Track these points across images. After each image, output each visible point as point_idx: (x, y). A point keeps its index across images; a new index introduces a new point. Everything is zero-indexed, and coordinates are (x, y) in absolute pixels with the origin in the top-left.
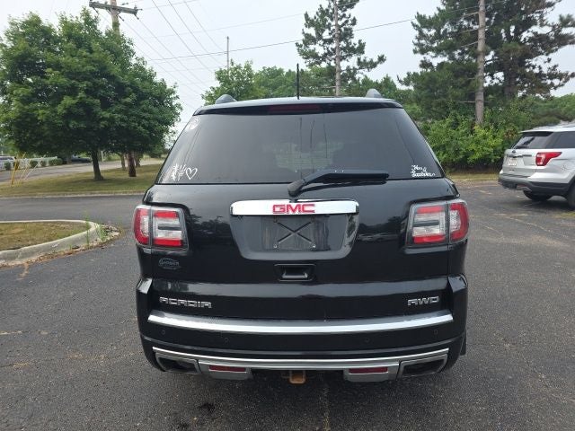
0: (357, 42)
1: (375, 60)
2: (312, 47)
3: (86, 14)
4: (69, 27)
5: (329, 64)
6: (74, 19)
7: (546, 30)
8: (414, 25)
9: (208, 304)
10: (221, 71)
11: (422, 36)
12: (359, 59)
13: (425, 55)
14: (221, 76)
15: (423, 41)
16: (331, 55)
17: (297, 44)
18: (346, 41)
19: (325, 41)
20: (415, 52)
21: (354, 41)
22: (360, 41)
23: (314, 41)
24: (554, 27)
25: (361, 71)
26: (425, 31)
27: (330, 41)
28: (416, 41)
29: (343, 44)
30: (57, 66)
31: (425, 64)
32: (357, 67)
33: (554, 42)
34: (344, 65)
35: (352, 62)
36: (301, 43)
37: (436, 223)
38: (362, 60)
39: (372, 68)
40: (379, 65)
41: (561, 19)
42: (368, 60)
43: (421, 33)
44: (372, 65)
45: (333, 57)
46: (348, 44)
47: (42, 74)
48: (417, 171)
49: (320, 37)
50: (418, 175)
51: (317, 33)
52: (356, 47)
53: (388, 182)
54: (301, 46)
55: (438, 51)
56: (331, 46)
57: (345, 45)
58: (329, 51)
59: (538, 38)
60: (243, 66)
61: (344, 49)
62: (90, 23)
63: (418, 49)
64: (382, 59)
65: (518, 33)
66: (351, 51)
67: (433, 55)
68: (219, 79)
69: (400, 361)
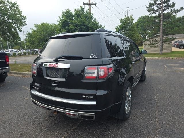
1: (179, 9)
2: (152, 7)
3: (81, 7)
4: (77, 12)
5: (160, 13)
6: (78, 9)
10: (122, 20)
12: (171, 10)
14: (122, 21)
16: (160, 9)
17: (147, 7)
18: (167, 3)
19: (158, 4)
21: (171, 3)
22: (173, 3)
23: (153, 5)
27: (160, 4)
29: (166, 4)
30: (72, 24)
32: (171, 12)
34: (166, 12)
35: (169, 11)
36: (148, 6)
37: (94, 73)
38: (173, 10)
39: (177, 12)
42: (176, 10)
44: (178, 11)
45: (161, 10)
46: (168, 4)
47: (69, 26)
48: (92, 56)
49: (156, 3)
50: (92, 57)
51: (154, 2)
52: (171, 5)
53: (83, 59)
54: (148, 7)
56: (160, 6)
57: (166, 5)
60: (129, 17)
61: (166, 6)
62: (82, 10)
64: (182, 9)
66: (169, 7)
68: (121, 22)
69: (79, 114)
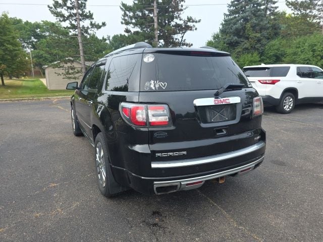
0: (88, 12)
1: (101, 24)
2: (59, 10)
7: (181, 22)
8: (121, 9)
9: (185, 153)
11: (125, 15)
12: (91, 22)
13: (128, 26)
15: (126, 18)
16: (73, 17)
17: (48, 6)
18: (82, 10)
19: (69, 8)
20: (122, 23)
21: (86, 11)
22: (89, 11)
23: (61, 6)
24: (185, 21)
25: (92, 29)
26: (127, 13)
27: (72, 8)
28: (123, 17)
29: (80, 11)
31: (127, 31)
32: (90, 27)
33: (184, 28)
35: (86, 23)
36: (51, 6)
38: (93, 23)
40: (102, 27)
41: (188, 18)
42: (96, 24)
43: (125, 13)
44: (98, 27)
46: (83, 12)
49: (65, 5)
51: (63, 2)
52: (88, 15)
54: (52, 8)
55: (135, 25)
56: (72, 11)
58: (71, 14)
59: (177, 26)
61: (80, 14)
63: (123, 22)
64: (104, 24)
65: (169, 22)
66: (85, 16)
67: (133, 26)
